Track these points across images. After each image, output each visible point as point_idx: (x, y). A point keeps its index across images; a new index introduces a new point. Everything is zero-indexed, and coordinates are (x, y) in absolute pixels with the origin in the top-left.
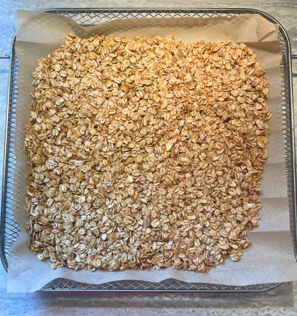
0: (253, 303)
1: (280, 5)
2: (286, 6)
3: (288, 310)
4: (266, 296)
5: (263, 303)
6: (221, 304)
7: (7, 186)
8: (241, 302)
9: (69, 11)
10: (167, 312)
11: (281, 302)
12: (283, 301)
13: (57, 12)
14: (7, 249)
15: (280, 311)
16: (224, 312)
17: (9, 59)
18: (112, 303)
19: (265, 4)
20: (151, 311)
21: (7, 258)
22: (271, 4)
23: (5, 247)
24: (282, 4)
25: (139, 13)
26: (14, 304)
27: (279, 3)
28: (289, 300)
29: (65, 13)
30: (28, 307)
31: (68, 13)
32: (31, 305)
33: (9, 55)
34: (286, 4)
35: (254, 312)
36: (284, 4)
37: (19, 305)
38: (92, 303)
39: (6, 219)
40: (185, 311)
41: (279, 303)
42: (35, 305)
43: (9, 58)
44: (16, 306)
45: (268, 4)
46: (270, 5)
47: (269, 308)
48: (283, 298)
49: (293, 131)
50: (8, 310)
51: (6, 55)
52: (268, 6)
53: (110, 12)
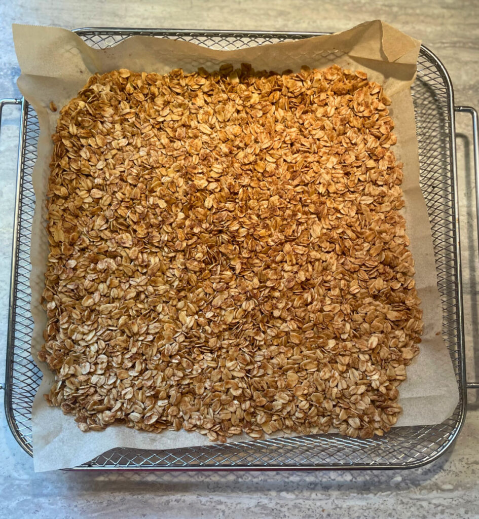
0: (419, 503)
1: (461, 45)
2: (470, 48)
3: (472, 513)
4: (439, 491)
5: (434, 501)
6: (370, 504)
7: (16, 305)
8: (402, 500)
9: (114, 32)
10: (289, 517)
11: (460, 500)
12: (464, 500)
13: (96, 33)
14: (17, 404)
15: (460, 515)
16: (375, 516)
17: (20, 105)
18: (202, 503)
19: (438, 43)
20: (263, 515)
21: (16, 418)
22: (447, 43)
23: (13, 400)
24: (464, 43)
25: (224, 38)
26: (49, 504)
27: (459, 42)
28: (473, 497)
29: (108, 34)
30: (71, 508)
31: (113, 35)
32: (76, 506)
33: (20, 99)
34: (470, 45)
35: (421, 515)
36: (467, 43)
37: (57, 505)
38: (171, 503)
39: (15, 356)
40: (316, 515)
41: (457, 501)
42: (83, 505)
43: (20, 103)
44: (52, 507)
45: (443, 43)
46: (446, 45)
47: (444, 510)
48: (465, 494)
49: (457, 221)
50: (40, 513)
51: (16, 99)
52: (443, 46)
53: (178, 35)
